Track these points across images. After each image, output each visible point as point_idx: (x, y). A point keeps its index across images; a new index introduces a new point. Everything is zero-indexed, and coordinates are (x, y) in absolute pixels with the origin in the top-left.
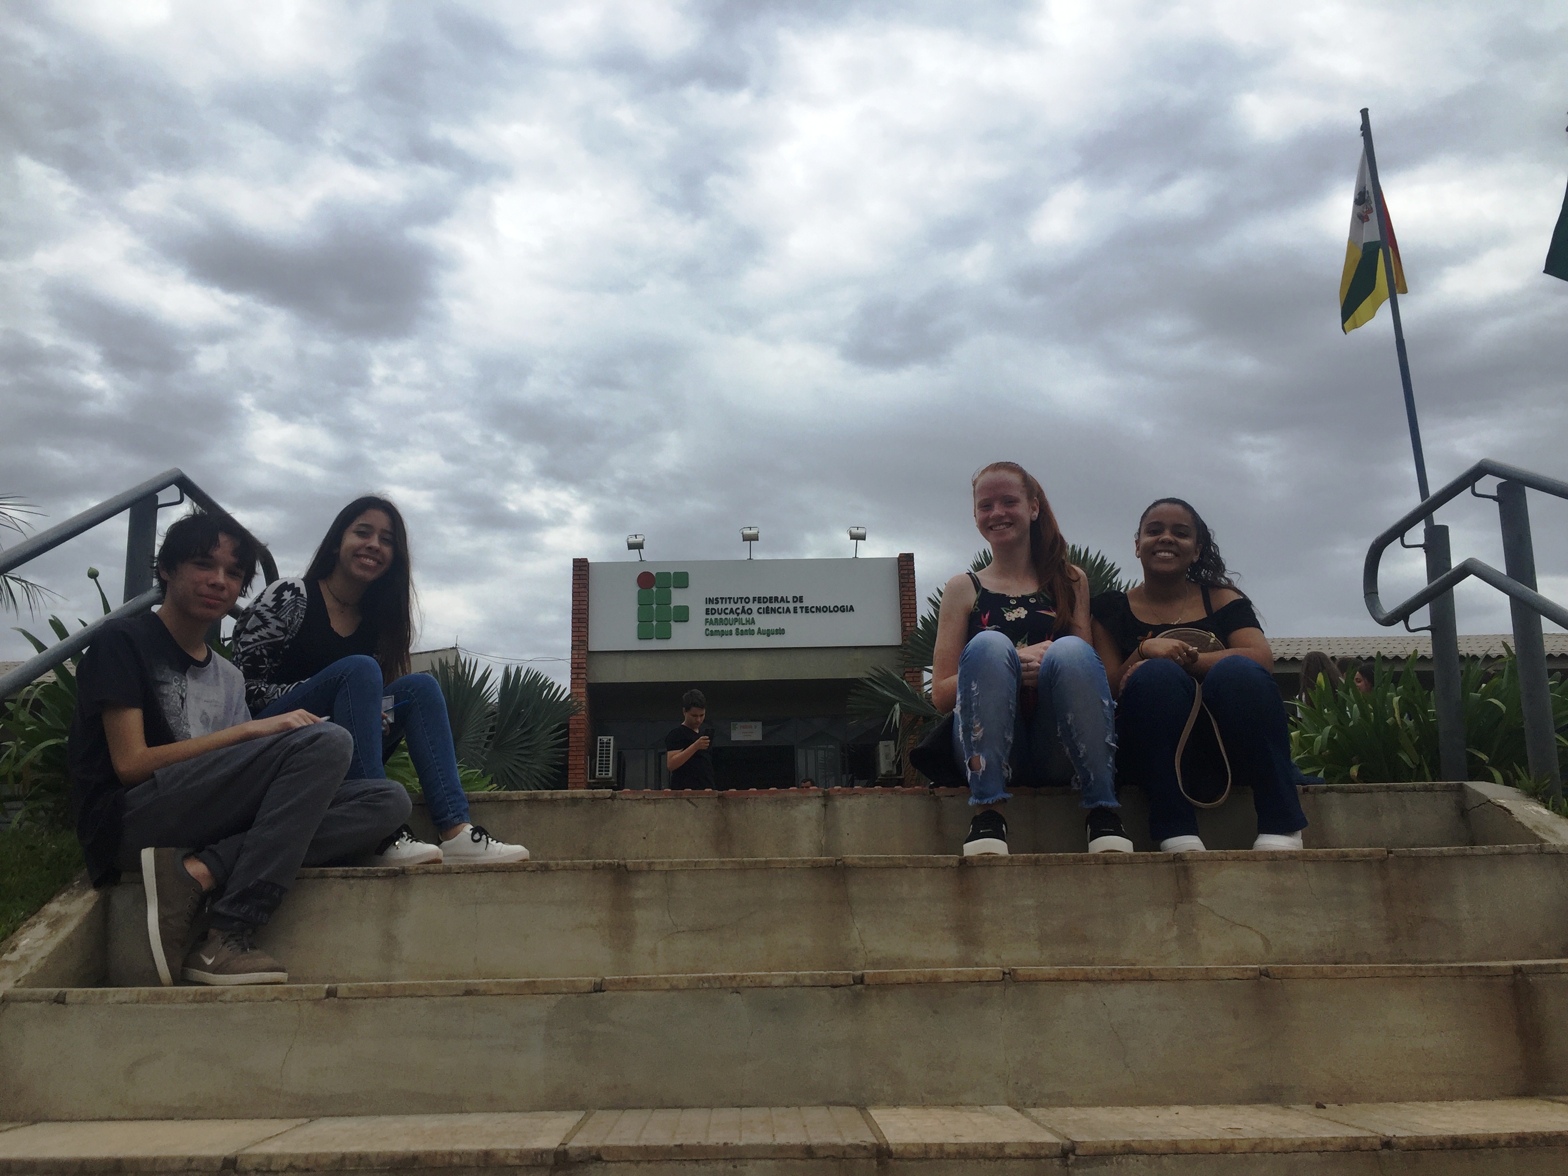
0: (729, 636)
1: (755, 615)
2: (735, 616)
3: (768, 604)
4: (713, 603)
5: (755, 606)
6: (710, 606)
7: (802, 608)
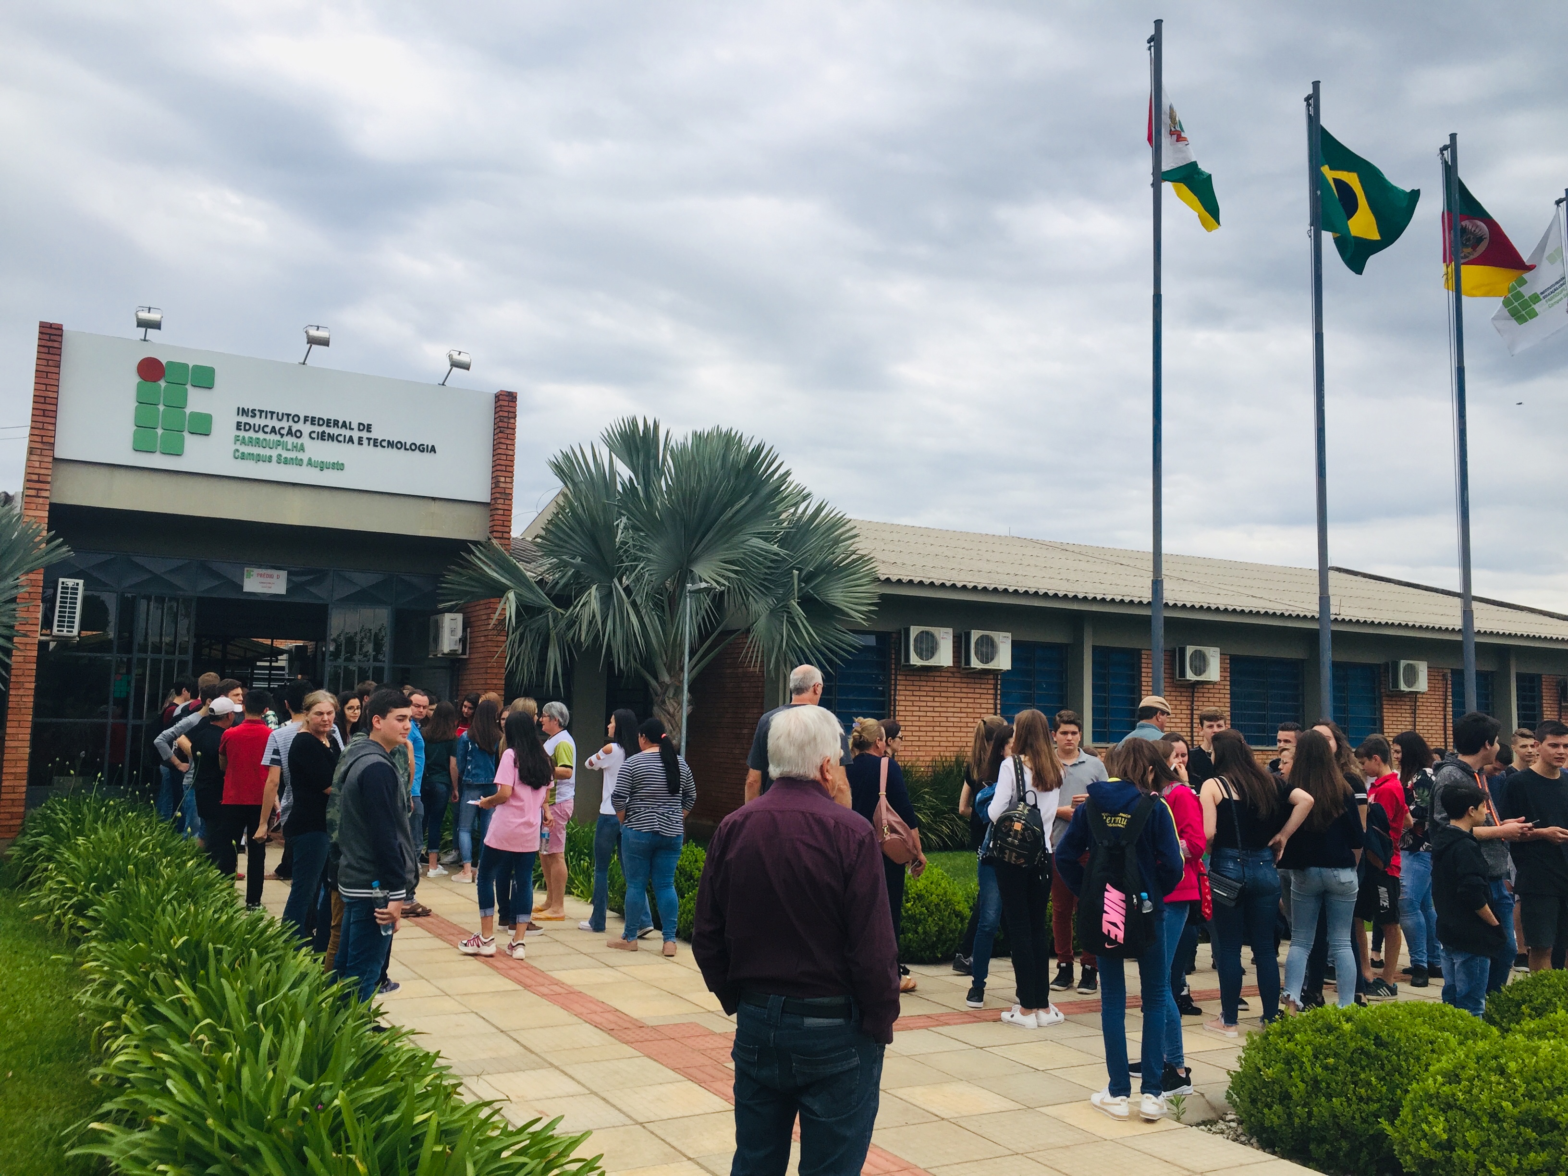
0: (267, 464)
1: (305, 440)
2: (278, 437)
3: (324, 428)
4: (247, 416)
5: (306, 428)
6: (244, 419)
7: (369, 439)
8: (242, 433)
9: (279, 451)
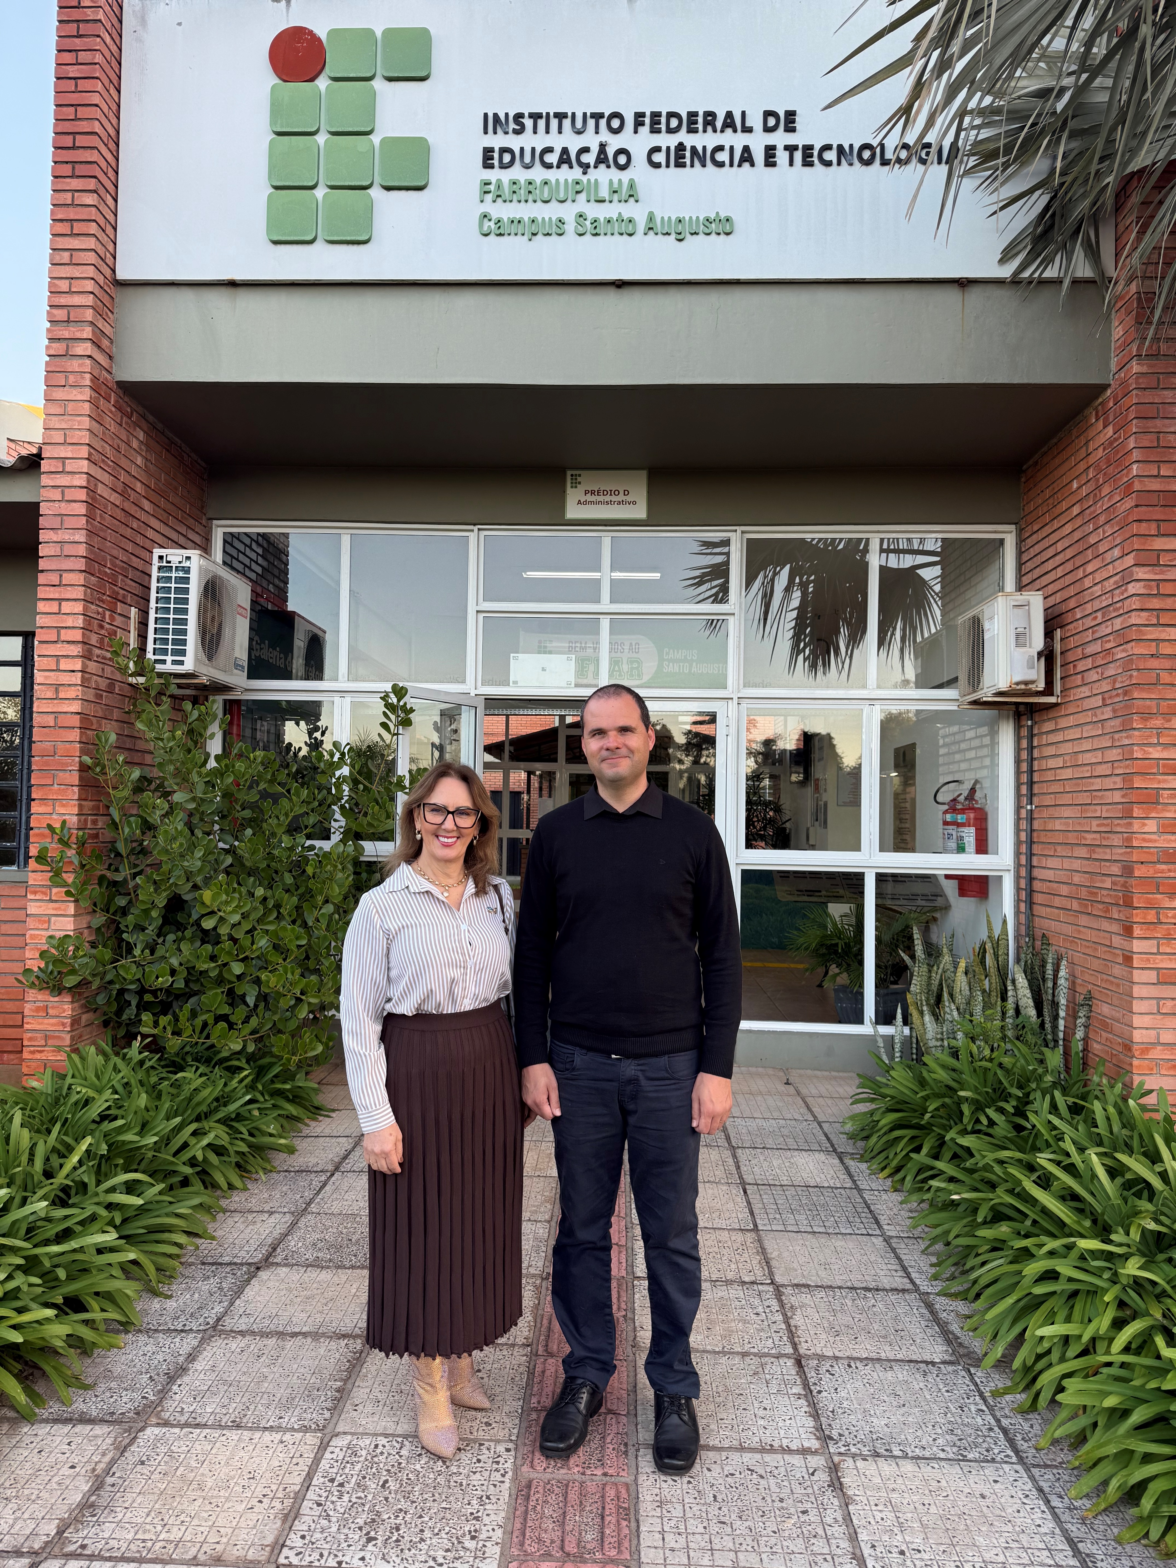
0: (554, 240)
1: (639, 170)
2: (576, 173)
3: (682, 136)
4: (507, 133)
5: (639, 143)
6: (497, 141)
7: (791, 149)
8: (493, 175)
9: (582, 205)
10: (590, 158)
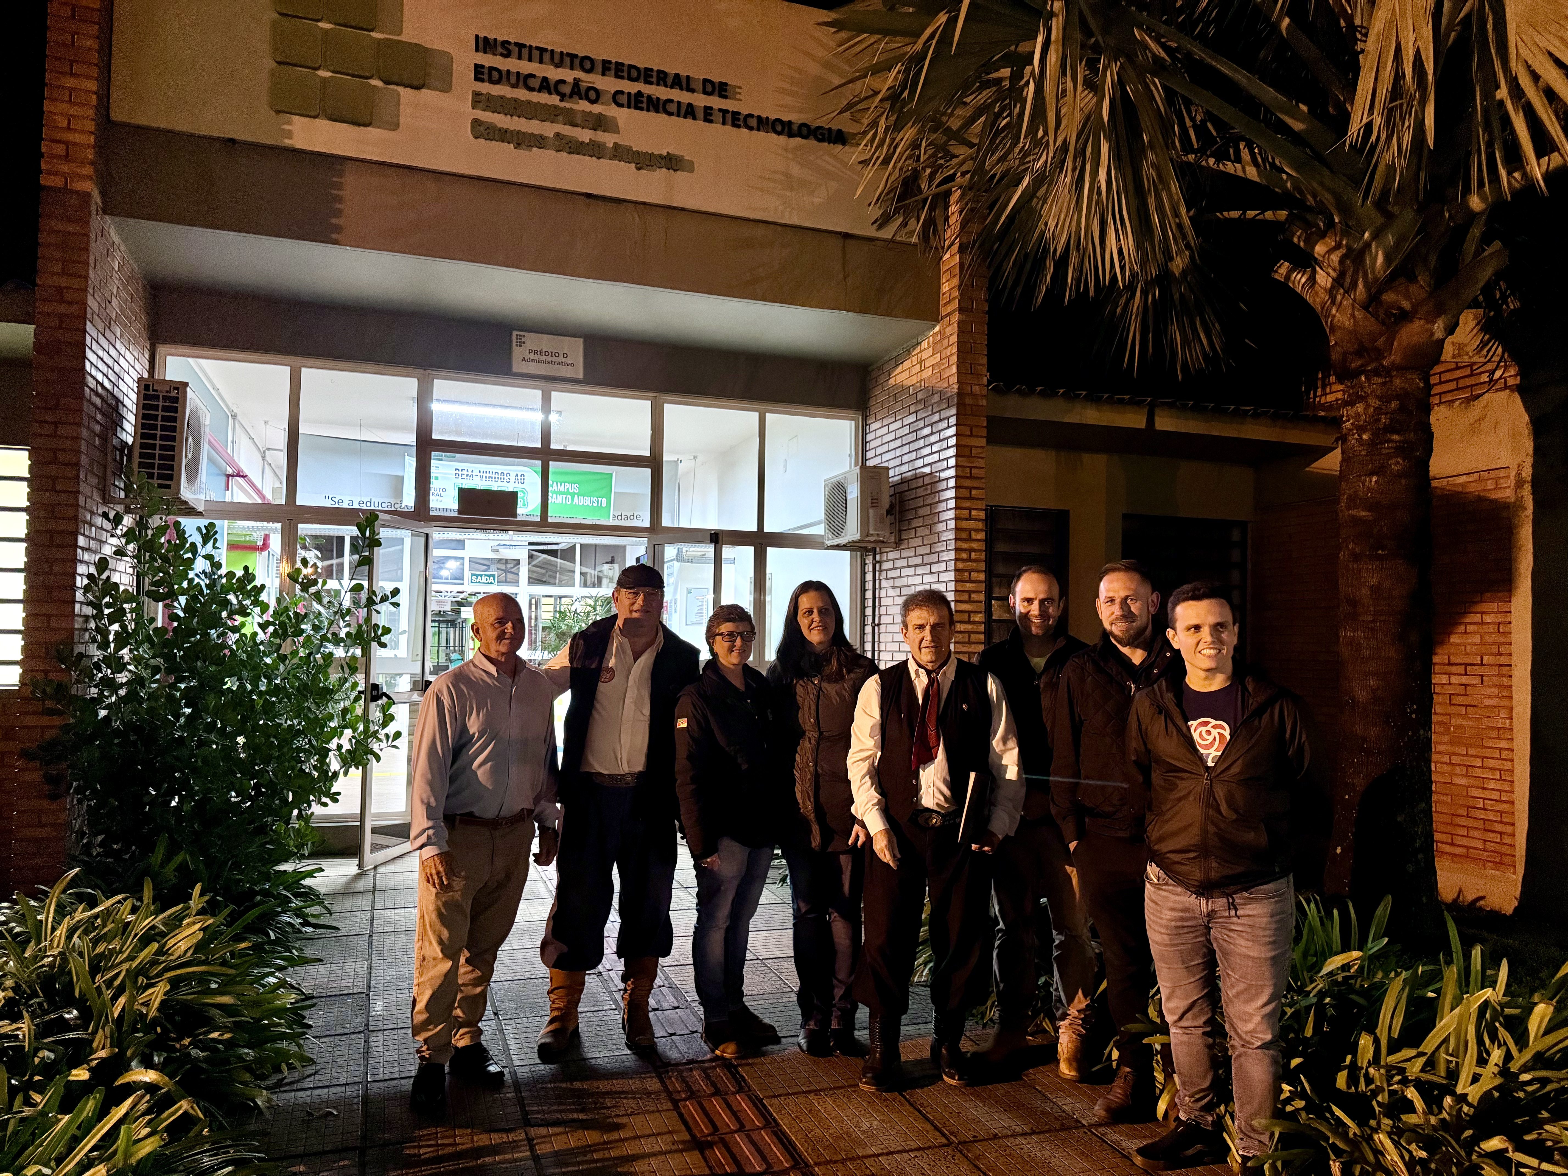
0: (536, 151)
1: (606, 107)
2: (555, 100)
3: (641, 85)
4: (496, 55)
5: (607, 84)
6: (488, 60)
7: (724, 112)
8: (485, 88)
9: (559, 126)
10: (567, 89)
